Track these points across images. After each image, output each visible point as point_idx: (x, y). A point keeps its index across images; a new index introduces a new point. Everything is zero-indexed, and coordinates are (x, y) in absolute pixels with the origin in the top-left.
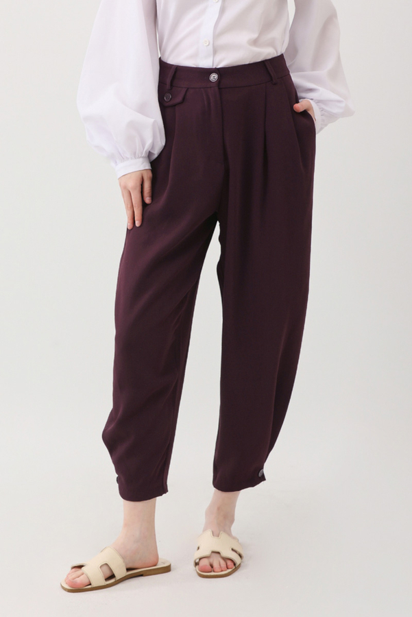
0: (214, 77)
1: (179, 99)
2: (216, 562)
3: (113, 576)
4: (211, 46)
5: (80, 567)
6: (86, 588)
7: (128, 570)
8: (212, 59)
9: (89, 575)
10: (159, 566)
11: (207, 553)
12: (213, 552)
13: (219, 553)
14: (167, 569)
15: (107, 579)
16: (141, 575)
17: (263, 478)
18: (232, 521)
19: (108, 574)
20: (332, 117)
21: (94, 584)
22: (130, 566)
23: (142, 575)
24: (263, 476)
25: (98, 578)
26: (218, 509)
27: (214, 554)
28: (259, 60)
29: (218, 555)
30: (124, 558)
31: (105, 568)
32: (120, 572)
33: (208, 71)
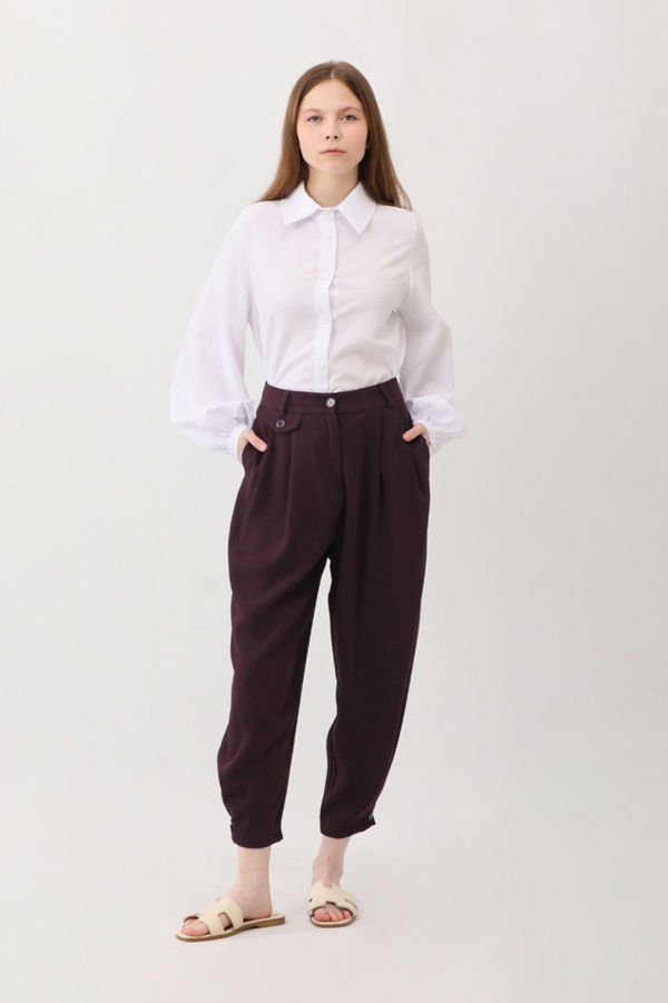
0: (331, 403)
1: (294, 425)
2: (332, 911)
3: (230, 926)
4: (326, 369)
5: (195, 918)
6: (206, 936)
7: (245, 920)
8: (326, 383)
9: (208, 924)
10: (272, 918)
11: (322, 903)
12: (328, 903)
13: (333, 904)
14: (281, 921)
15: (226, 929)
16: (255, 927)
17: (373, 822)
18: (341, 873)
19: (227, 924)
20: (446, 438)
21: (213, 934)
22: (248, 916)
23: (257, 927)
24: (373, 819)
25: (217, 927)
26: (329, 859)
27: (329, 906)
28: (375, 383)
29: (333, 907)
30: (242, 906)
31: (223, 916)
32: (238, 923)
33: (326, 396)
